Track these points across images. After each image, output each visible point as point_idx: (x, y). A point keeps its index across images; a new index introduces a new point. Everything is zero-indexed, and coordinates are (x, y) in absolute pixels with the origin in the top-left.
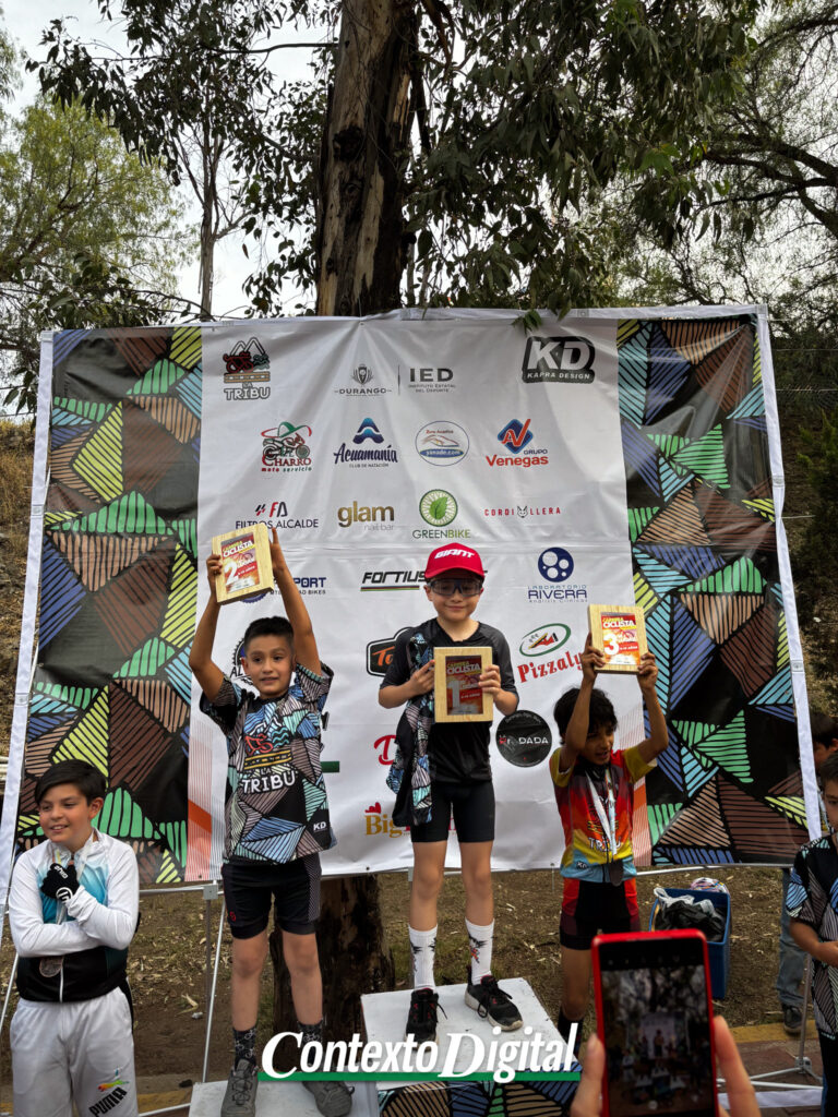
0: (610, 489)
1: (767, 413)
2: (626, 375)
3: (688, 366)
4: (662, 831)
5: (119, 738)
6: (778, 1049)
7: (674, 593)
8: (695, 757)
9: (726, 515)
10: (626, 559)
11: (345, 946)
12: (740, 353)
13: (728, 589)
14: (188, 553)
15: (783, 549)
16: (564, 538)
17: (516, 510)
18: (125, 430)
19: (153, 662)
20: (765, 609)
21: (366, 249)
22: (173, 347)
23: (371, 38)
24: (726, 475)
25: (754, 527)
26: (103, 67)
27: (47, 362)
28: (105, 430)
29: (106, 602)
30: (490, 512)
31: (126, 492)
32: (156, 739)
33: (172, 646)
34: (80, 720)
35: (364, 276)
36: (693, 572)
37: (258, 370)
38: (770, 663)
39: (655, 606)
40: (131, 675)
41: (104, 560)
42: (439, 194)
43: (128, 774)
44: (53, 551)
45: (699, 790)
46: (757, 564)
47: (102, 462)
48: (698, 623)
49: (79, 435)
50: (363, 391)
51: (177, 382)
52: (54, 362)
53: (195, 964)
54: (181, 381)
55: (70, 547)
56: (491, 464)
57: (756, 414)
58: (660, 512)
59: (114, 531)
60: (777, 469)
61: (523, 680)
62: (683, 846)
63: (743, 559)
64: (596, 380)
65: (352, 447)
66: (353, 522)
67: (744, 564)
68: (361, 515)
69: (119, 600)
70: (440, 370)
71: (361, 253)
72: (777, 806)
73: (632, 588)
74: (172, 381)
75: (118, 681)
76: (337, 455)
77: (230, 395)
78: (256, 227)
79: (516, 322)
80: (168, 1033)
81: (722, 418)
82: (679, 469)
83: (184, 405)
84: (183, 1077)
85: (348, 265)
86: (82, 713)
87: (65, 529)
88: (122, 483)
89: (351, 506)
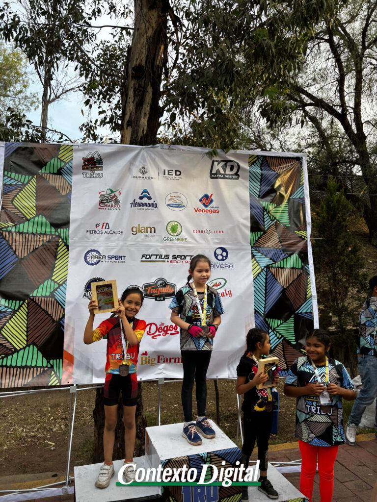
0: (244, 224)
1: (305, 197)
2: (252, 177)
3: (277, 175)
5: (32, 323)
7: (268, 267)
8: (274, 333)
9: (288, 237)
10: (249, 253)
13: (289, 266)
14: (65, 243)
15: (310, 251)
16: (225, 243)
17: (206, 231)
18: (37, 188)
19: (48, 290)
20: (302, 275)
22: (60, 153)
23: (149, 29)
24: (289, 221)
25: (299, 242)
27: (2, 156)
28: (28, 188)
29: (27, 263)
30: (195, 231)
31: (37, 215)
32: (49, 323)
33: (57, 283)
34: (14, 315)
35: (143, 129)
36: (275, 259)
37: (98, 166)
38: (304, 296)
39: (260, 273)
40: (38, 295)
41: (26, 244)
43: (36, 338)
44: (2, 240)
45: (276, 347)
46: (300, 257)
47: (27, 202)
48: (276, 280)
49: (16, 189)
50: (143, 178)
51: (62, 168)
52: (5, 155)
53: (49, 428)
55: (11, 238)
56: (196, 211)
57: (301, 197)
58: (263, 234)
59: (31, 232)
60: (309, 220)
63: (294, 255)
64: (240, 179)
65: (138, 201)
66: (138, 233)
67: (295, 256)
68: (141, 230)
69: (33, 262)
71: (142, 119)
73: (251, 264)
74: (59, 168)
75: (32, 298)
76: (132, 204)
77: (85, 175)
78: (90, 103)
79: (207, 153)
80: (41, 457)
82: (271, 217)
83: (64, 179)
84: (53, 473)
85: (136, 123)
86: (14, 312)
87: (8, 230)
88: (35, 211)
89: (137, 226)
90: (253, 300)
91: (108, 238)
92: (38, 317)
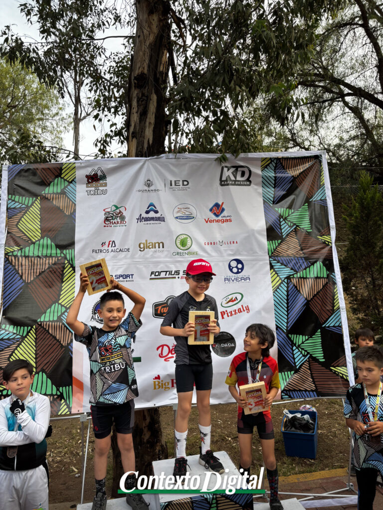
0: (259, 232)
1: (327, 198)
2: (265, 182)
3: (292, 178)
4: (285, 384)
5: (40, 350)
6: (339, 480)
7: (288, 278)
8: (299, 351)
9: (310, 243)
10: (267, 263)
11: (145, 441)
12: (315, 172)
13: (312, 276)
14: (71, 265)
15: (336, 258)
16: (240, 254)
17: (218, 243)
18: (41, 209)
19: (56, 314)
20: (328, 284)
21: (149, 127)
22: (63, 172)
23: (150, 34)
24: (310, 226)
25: (323, 248)
26: (29, 47)
27: (5, 179)
28: (32, 210)
29: (34, 288)
30: (207, 244)
31: (42, 237)
32: (57, 349)
33: (64, 307)
34: (22, 341)
35: (149, 139)
36: (296, 268)
37: (101, 182)
38: (331, 308)
39: (280, 284)
40: (46, 320)
41: (32, 268)
42: (181, 103)
43: (45, 365)
44: (9, 264)
45: (301, 365)
46: (324, 264)
47: (31, 224)
48: (299, 291)
49: (20, 212)
50: (149, 191)
51: (65, 188)
52: (8, 179)
53: (76, 453)
54: (67, 187)
55: (17, 263)
56: (207, 222)
57: (322, 199)
58: (281, 242)
59: (37, 255)
60: (332, 223)
61: (223, 318)
62: (295, 390)
63: (318, 262)
64: (252, 185)
65: (144, 215)
66: (146, 249)
67: (319, 264)
68: (149, 246)
69: (39, 286)
70: (183, 181)
71: (147, 129)
72: (335, 371)
73: (270, 276)
74: (63, 187)
75: (40, 323)
76: (138, 219)
77: (89, 193)
78: (99, 117)
79: (216, 159)
80: (65, 484)
81: (308, 201)
82: (289, 223)
83: (68, 198)
84: (72, 503)
85: (141, 134)
86: (23, 338)
87: (14, 254)
88: (40, 233)
89: (144, 241)
90: (274, 315)
91: (114, 257)
92: (46, 343)
